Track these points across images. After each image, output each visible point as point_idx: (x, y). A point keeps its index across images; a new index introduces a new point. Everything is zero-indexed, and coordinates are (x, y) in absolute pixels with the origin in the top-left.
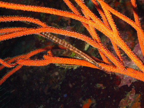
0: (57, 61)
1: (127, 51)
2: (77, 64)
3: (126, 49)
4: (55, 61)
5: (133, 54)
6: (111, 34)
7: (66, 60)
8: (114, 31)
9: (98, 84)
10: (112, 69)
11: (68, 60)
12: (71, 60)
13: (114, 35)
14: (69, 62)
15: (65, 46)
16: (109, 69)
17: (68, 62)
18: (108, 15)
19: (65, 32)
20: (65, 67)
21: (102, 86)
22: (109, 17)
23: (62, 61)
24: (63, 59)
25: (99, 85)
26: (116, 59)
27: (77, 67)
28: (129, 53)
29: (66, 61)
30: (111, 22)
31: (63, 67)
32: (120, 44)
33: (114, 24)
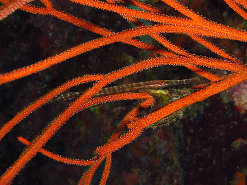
0: (151, 120)
1: (230, 32)
2: (180, 108)
3: (228, 32)
4: (148, 122)
5: (241, 31)
6: (194, 24)
7: (161, 111)
8: (194, 19)
9: (234, 142)
10: (231, 83)
11: (165, 109)
12: (168, 108)
13: (198, 24)
14: (167, 111)
15: (118, 91)
16: (227, 85)
17: (166, 113)
18: (172, 3)
19: (132, 67)
20: (167, 122)
21: (242, 141)
22: (176, 4)
23: (156, 116)
24: (157, 112)
25: (236, 143)
26: (225, 62)
27: (182, 112)
28: (234, 34)
29: (163, 113)
30: (182, 10)
31: (164, 125)
32: (214, 30)
33: (188, 8)
